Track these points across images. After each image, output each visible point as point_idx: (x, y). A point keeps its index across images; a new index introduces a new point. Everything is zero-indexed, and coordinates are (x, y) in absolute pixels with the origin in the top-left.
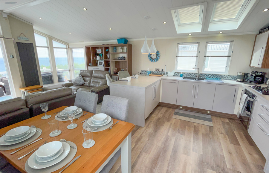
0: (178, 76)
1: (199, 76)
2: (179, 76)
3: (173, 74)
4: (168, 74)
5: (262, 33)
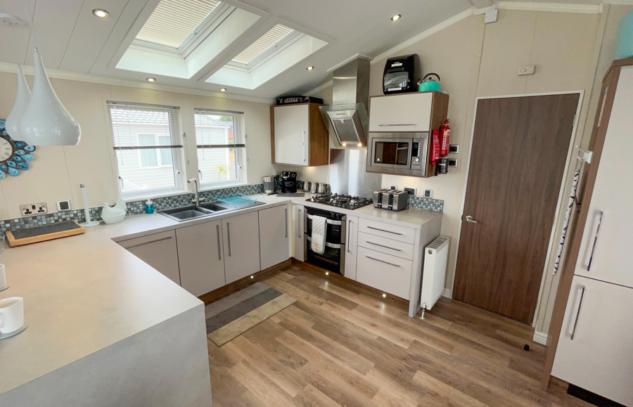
0: (137, 213)
1: (200, 199)
2: (141, 212)
3: (121, 210)
4: (104, 216)
5: (284, 104)
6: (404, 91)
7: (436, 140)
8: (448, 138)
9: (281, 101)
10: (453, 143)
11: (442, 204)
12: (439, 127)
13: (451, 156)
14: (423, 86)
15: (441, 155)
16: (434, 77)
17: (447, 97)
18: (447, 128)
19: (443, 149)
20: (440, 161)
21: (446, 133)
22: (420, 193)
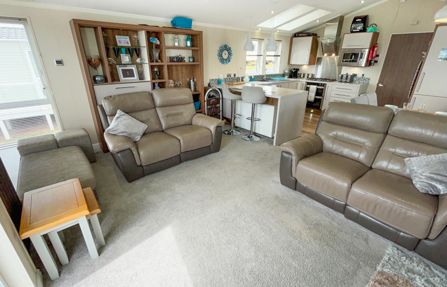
5: (298, 36)
6: (361, 31)
7: (371, 52)
8: (376, 51)
9: (297, 35)
10: (378, 53)
11: (369, 80)
12: (373, 46)
13: (376, 59)
14: (369, 29)
15: (372, 58)
16: (374, 25)
17: (379, 33)
18: (377, 47)
19: (374, 55)
20: (371, 61)
21: (376, 49)
22: (360, 75)
